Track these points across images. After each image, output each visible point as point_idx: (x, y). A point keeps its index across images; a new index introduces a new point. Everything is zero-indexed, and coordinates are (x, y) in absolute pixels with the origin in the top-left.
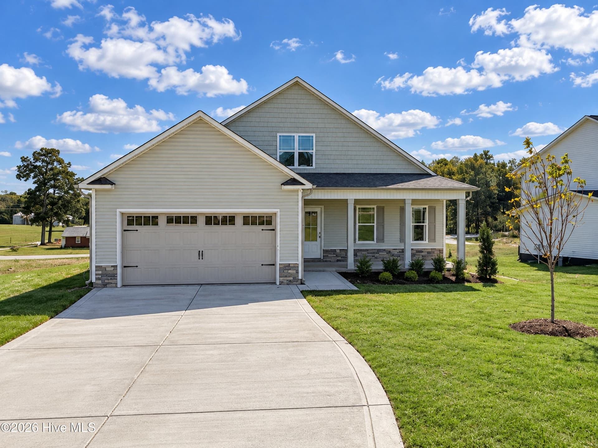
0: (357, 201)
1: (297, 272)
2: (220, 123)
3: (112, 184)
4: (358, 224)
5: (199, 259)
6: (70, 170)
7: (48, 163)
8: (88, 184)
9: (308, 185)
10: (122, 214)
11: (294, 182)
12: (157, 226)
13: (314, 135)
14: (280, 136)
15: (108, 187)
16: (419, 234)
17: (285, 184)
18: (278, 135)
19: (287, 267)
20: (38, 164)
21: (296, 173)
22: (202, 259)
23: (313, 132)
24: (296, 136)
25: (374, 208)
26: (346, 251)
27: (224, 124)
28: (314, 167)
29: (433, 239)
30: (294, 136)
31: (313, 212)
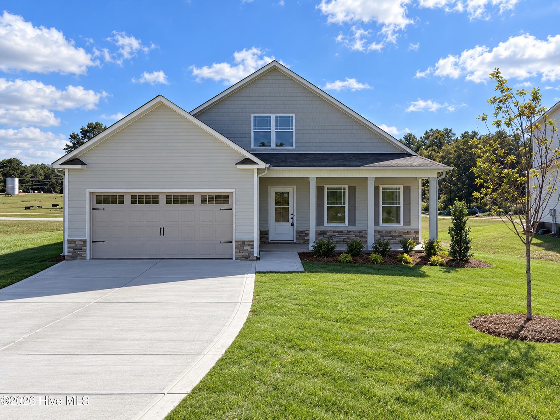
1: (253, 250)
3: (83, 164)
4: (326, 206)
5: (161, 235)
8: (60, 165)
9: (262, 165)
10: (91, 193)
11: (247, 161)
12: (123, 204)
13: (294, 115)
14: (255, 117)
17: (239, 163)
18: (253, 115)
19: (243, 244)
21: (251, 153)
22: (164, 235)
23: (293, 113)
24: (273, 117)
25: (344, 188)
28: (294, 147)
29: (407, 222)
30: (270, 117)
31: (285, 192)
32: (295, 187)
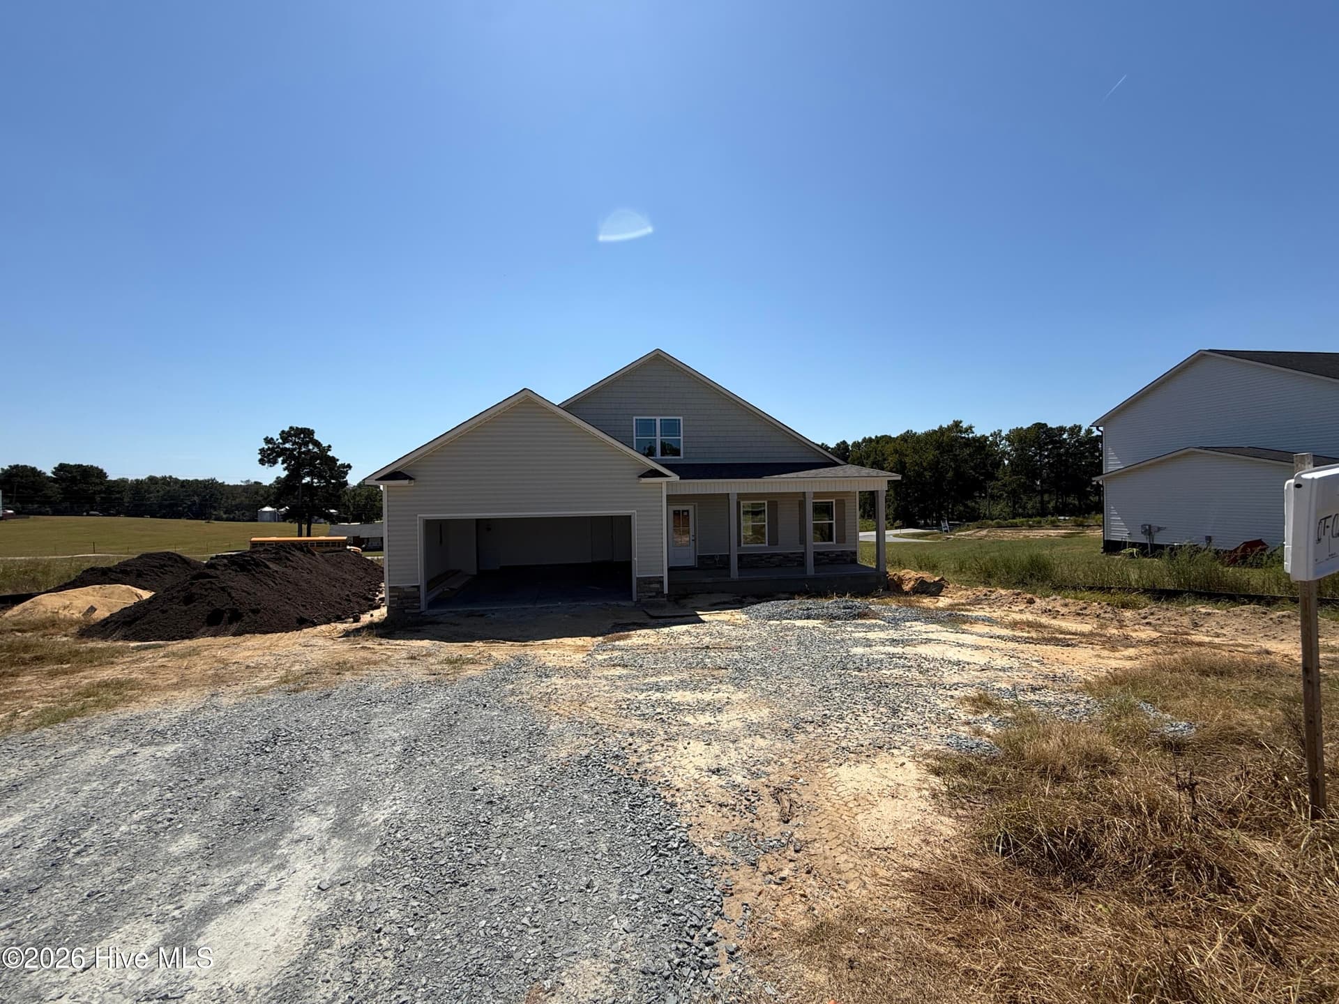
0: (742, 496)
1: (662, 587)
3: (411, 479)
4: (742, 524)
6: (329, 454)
7: (300, 445)
8: (376, 480)
9: (675, 478)
11: (655, 473)
13: (681, 418)
14: (636, 420)
15: (406, 482)
17: (643, 476)
18: (635, 418)
19: (648, 581)
20: (288, 446)
21: (659, 464)
23: (680, 415)
24: (658, 419)
25: (764, 504)
26: (728, 556)
27: (562, 406)
28: (682, 457)
29: (842, 539)
30: (655, 420)
31: (683, 511)
32: (696, 505)
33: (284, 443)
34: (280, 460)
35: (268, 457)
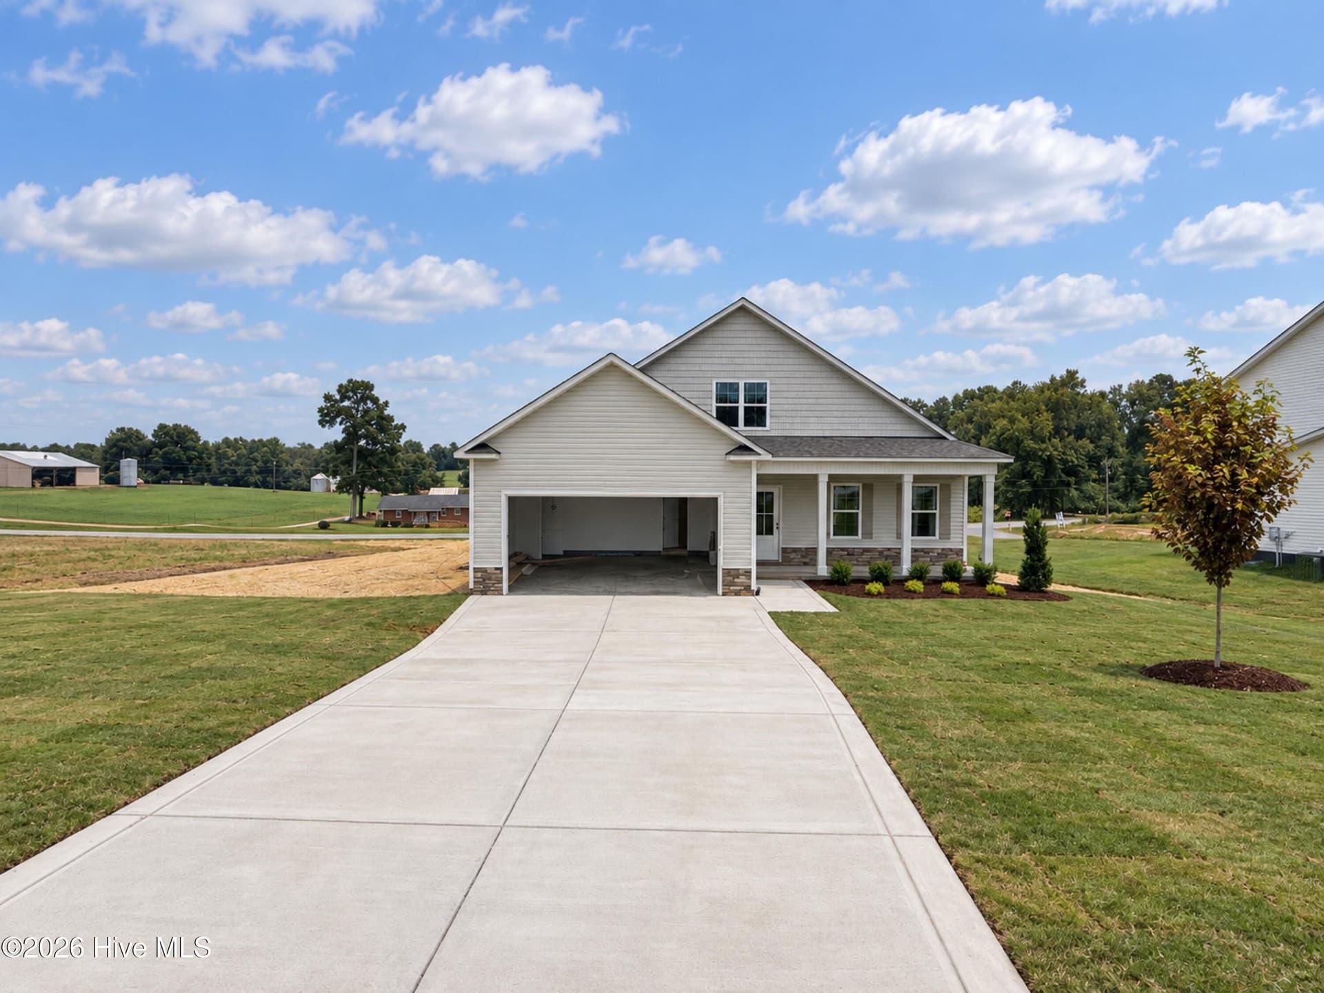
0: (831, 478)
1: (750, 581)
2: (634, 366)
4: (832, 511)
6: (386, 413)
7: (359, 403)
9: (765, 455)
11: (743, 449)
13: (768, 382)
14: (717, 384)
16: (923, 526)
17: (731, 453)
18: (714, 381)
19: (735, 573)
20: (347, 403)
21: (744, 436)
23: (766, 378)
24: (742, 382)
25: (858, 488)
26: (815, 550)
28: (768, 428)
29: (945, 534)
30: (738, 383)
31: (767, 493)
32: (781, 487)
33: (342, 400)
34: (339, 420)
35: (327, 417)
